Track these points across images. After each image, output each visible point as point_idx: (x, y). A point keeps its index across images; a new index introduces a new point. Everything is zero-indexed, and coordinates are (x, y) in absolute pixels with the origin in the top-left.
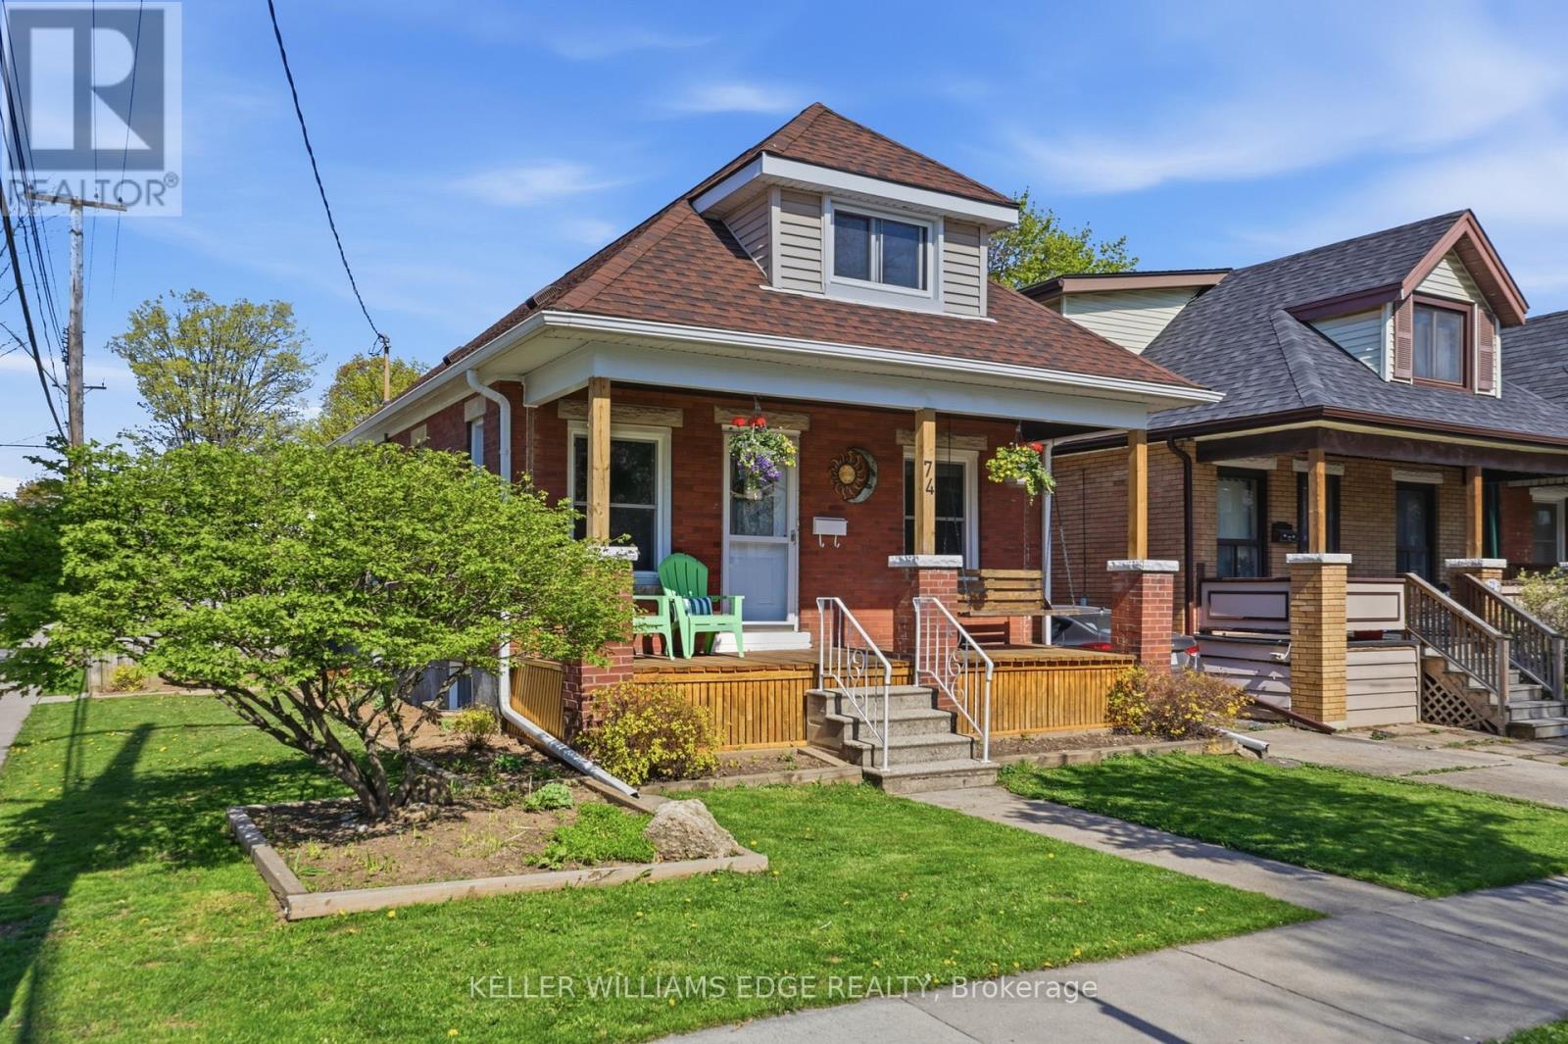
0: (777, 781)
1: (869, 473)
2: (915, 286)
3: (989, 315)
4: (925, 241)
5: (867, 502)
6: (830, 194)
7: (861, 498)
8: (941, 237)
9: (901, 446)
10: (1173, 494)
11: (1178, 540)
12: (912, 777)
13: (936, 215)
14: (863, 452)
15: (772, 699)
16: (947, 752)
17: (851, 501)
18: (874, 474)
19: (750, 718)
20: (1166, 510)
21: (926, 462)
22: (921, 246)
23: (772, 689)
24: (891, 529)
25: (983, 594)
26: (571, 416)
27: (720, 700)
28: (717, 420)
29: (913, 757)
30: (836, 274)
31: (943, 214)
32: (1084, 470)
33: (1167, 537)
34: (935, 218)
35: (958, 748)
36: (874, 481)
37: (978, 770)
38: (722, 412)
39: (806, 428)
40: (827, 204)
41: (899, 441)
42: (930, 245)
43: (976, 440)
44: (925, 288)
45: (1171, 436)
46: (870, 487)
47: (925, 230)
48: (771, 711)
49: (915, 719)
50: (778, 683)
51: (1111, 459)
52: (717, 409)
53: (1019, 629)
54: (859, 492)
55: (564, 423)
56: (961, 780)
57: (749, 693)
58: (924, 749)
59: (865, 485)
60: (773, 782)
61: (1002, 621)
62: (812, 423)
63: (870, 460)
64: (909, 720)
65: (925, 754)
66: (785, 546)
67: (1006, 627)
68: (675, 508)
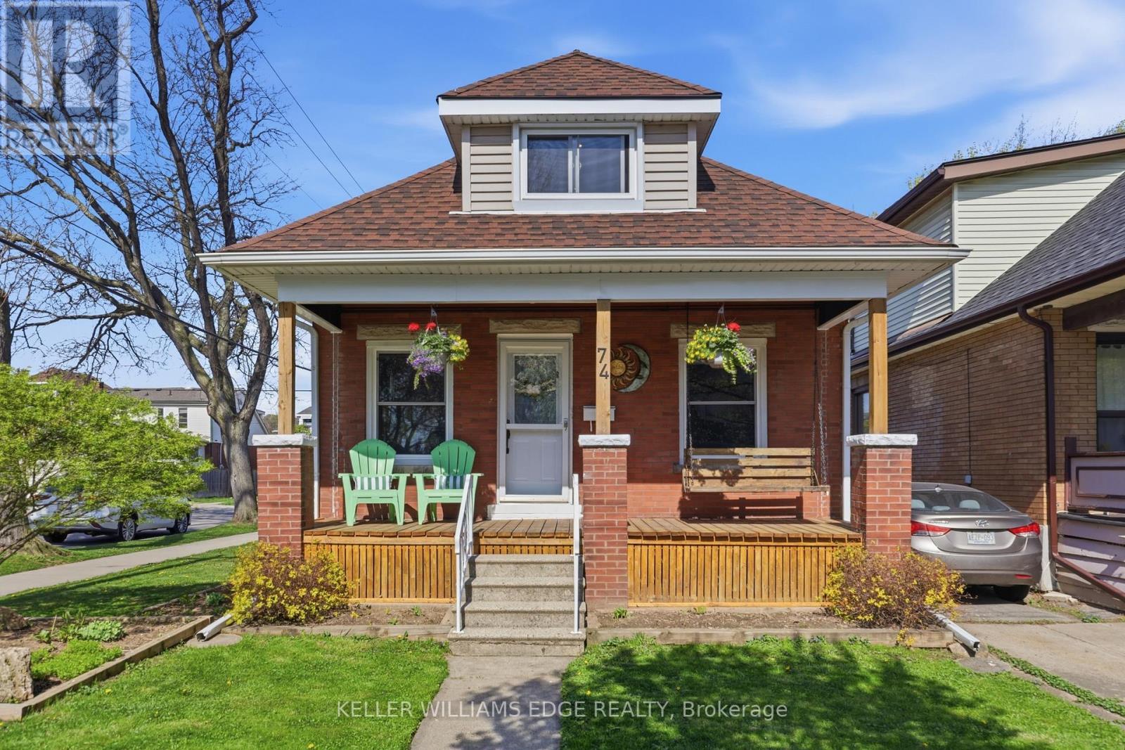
0: (363, 633)
1: (641, 364)
2: (617, 190)
3: (699, 205)
4: (627, 147)
5: (639, 391)
6: (518, 121)
7: (632, 388)
8: (640, 141)
9: (676, 339)
10: (1035, 366)
11: (1039, 413)
12: (483, 641)
13: (634, 120)
14: (633, 347)
15: (434, 562)
16: (548, 619)
17: (623, 391)
18: (645, 366)
19: (413, 576)
20: (1029, 384)
21: (600, 349)
22: (623, 153)
23: (434, 552)
24: (664, 414)
25: (739, 471)
26: (366, 338)
27: (385, 560)
28: (492, 330)
29: (507, 623)
30: (528, 192)
31: (640, 118)
32: (968, 350)
33: (1031, 411)
34: (634, 124)
35: (562, 617)
36: (645, 372)
37: (560, 640)
38: (495, 324)
39: (577, 331)
40: (516, 132)
41: (674, 333)
42: (631, 150)
43: (761, 328)
44: (627, 190)
45: (1019, 306)
46: (641, 378)
47: (627, 137)
48: (434, 571)
49: (534, 587)
50: (440, 548)
51: (987, 336)
52: (491, 322)
53: (814, 504)
54: (631, 383)
55: (363, 343)
56: (539, 648)
57: (413, 555)
58: (522, 616)
59: (637, 376)
60: (359, 634)
61: (793, 495)
62: (582, 326)
63: (641, 353)
64: (528, 587)
65: (523, 620)
66: (560, 432)
67: (799, 501)
68: (455, 404)
